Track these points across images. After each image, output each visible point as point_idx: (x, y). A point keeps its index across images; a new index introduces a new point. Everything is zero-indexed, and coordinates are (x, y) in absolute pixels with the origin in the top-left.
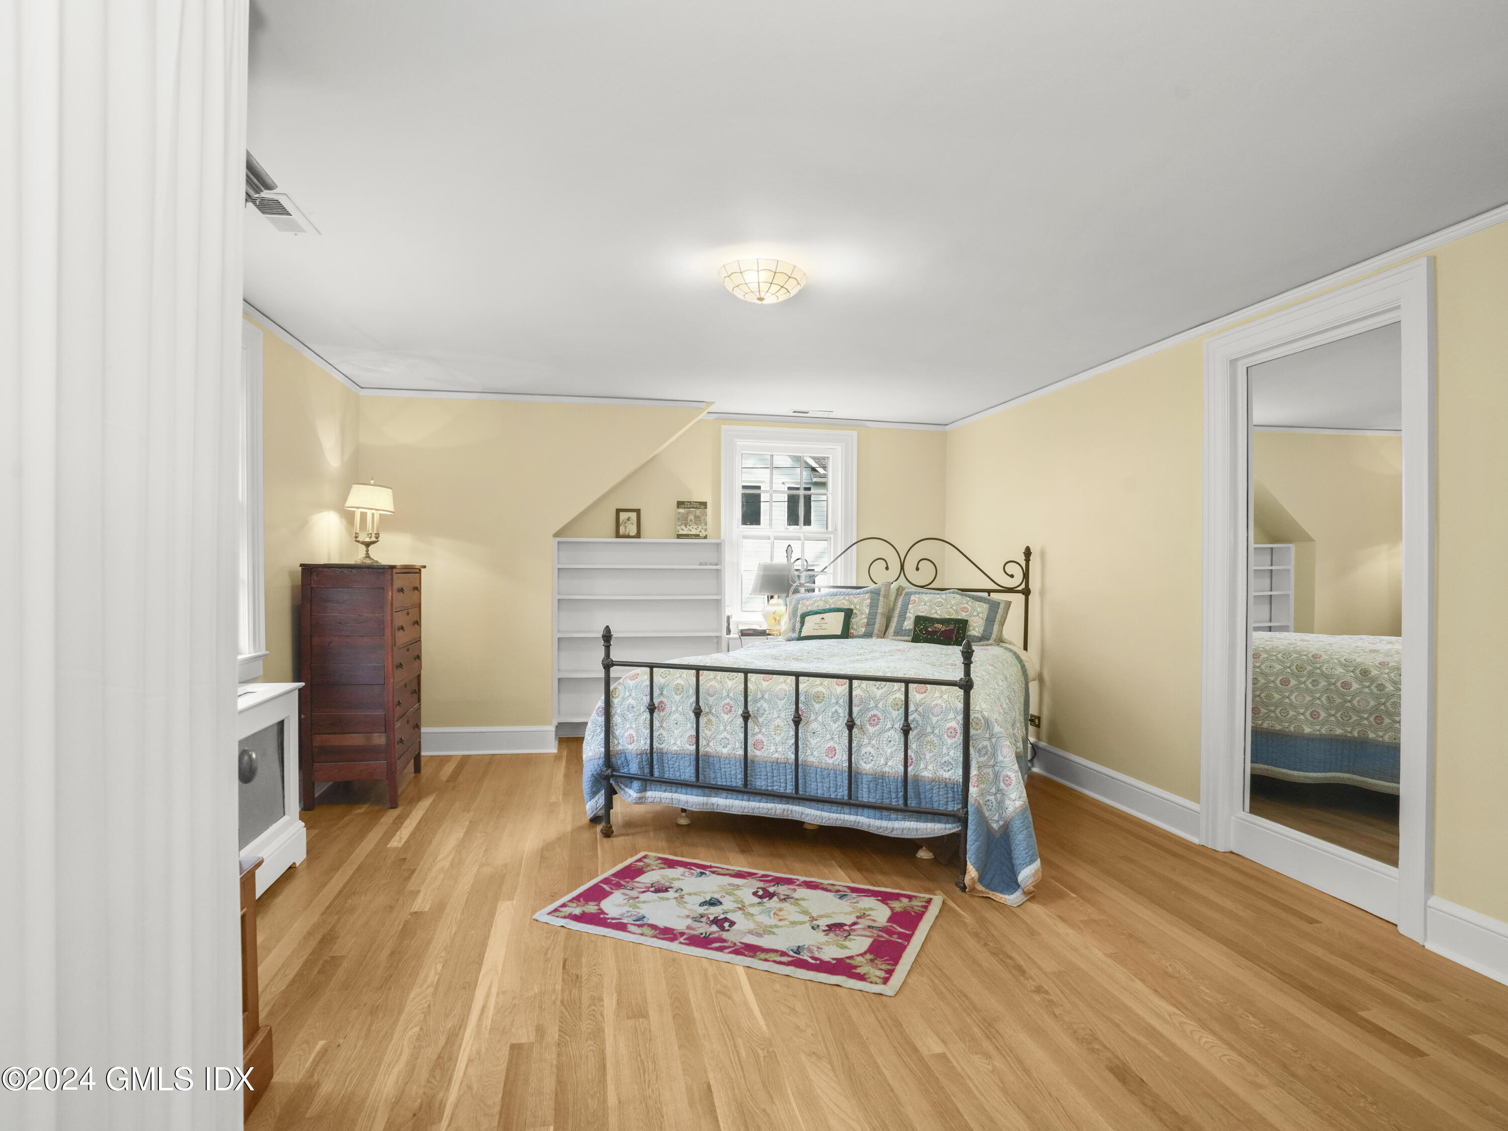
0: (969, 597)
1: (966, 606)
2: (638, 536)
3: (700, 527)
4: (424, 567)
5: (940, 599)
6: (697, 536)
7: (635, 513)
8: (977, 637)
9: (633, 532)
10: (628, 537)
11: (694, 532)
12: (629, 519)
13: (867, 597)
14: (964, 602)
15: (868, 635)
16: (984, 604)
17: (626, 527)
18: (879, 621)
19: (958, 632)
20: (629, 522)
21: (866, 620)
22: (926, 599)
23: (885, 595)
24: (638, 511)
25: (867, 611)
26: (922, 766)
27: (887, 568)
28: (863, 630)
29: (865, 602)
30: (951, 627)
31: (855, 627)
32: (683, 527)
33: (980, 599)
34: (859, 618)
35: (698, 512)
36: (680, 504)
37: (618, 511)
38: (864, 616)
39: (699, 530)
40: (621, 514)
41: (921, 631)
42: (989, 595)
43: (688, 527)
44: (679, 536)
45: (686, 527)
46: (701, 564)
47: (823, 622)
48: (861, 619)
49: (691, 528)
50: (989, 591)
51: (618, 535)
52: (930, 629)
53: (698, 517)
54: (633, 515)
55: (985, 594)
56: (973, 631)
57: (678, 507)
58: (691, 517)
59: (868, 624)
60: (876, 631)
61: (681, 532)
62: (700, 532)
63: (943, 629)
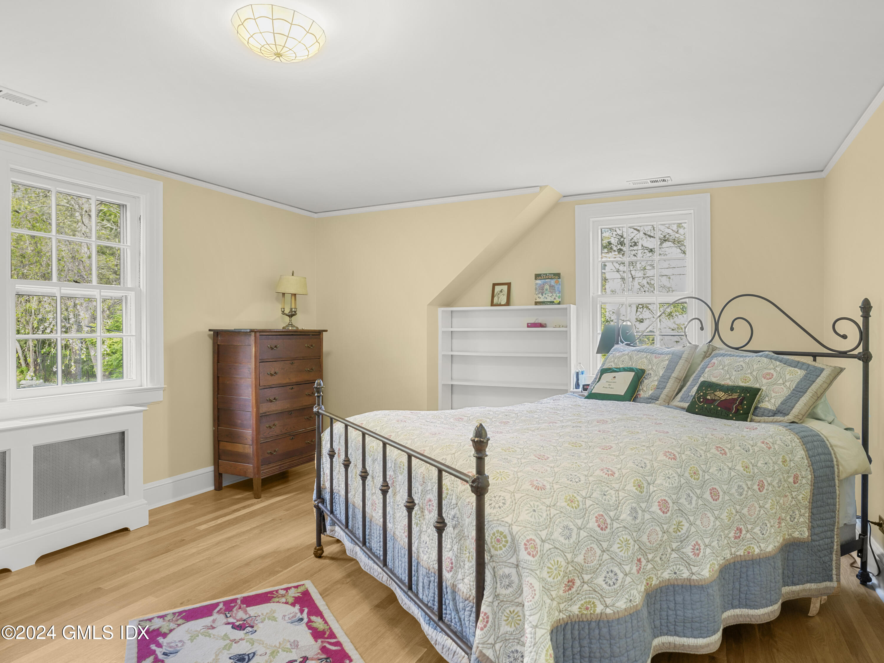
0: (781, 361)
1: (772, 371)
2: (508, 303)
3: (555, 295)
4: (326, 331)
5: (742, 363)
6: (552, 303)
7: (507, 286)
8: (770, 411)
9: (504, 301)
10: (500, 305)
11: (549, 299)
12: (501, 291)
13: (667, 358)
14: (772, 366)
15: (653, 399)
16: (799, 371)
17: (498, 298)
18: (671, 385)
19: (741, 403)
20: (501, 294)
21: (656, 383)
22: (727, 362)
23: (687, 358)
24: (509, 285)
25: (661, 373)
26: (460, 576)
27: (702, 329)
28: (651, 392)
29: (662, 364)
30: (735, 396)
31: (645, 389)
32: (540, 295)
33: (797, 365)
34: (651, 379)
35: (553, 282)
36: (538, 276)
37: (494, 285)
38: (656, 378)
39: (554, 297)
40: (496, 287)
41: (699, 398)
42: (815, 360)
43: (544, 295)
44: (536, 303)
45: (542, 295)
46: (555, 327)
47: (614, 381)
48: (653, 381)
49: (546, 296)
50: (815, 356)
51: (492, 304)
52: (709, 397)
53: (553, 286)
54: (505, 288)
55: (809, 360)
56: (767, 403)
57: (536, 279)
58: (547, 287)
59: (658, 388)
60: (663, 396)
61: (538, 300)
62: (555, 299)
63: (723, 398)
